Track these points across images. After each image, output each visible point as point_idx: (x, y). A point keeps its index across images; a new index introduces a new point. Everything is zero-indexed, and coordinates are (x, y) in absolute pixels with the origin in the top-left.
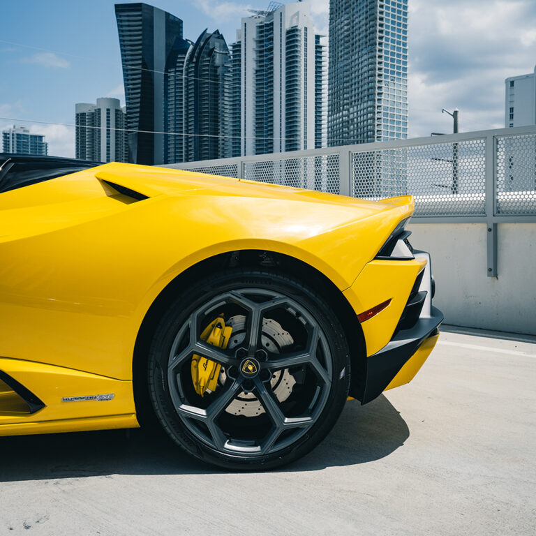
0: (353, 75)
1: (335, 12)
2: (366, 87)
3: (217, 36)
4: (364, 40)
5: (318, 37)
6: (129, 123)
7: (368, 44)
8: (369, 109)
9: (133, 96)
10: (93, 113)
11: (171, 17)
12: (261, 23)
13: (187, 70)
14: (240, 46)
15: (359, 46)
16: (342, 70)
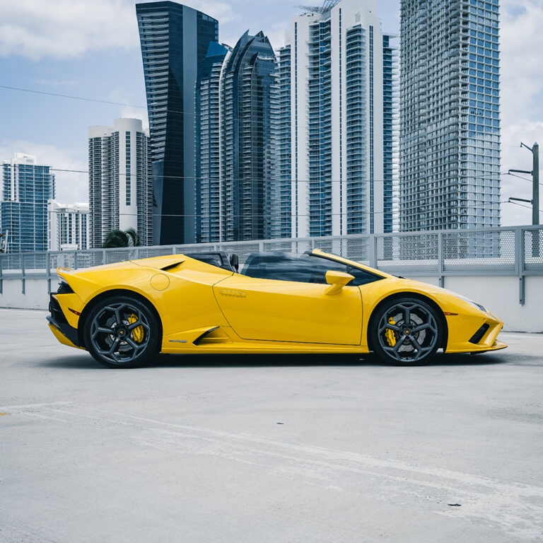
0: (431, 85)
1: (407, 8)
2: (447, 100)
3: (260, 38)
4: (444, 41)
5: (386, 38)
6: (153, 148)
7: (449, 46)
8: (451, 127)
9: (158, 115)
10: (109, 138)
11: (204, 18)
12: (316, 22)
13: (224, 81)
14: (289, 50)
15: (438, 49)
16: (416, 79)
